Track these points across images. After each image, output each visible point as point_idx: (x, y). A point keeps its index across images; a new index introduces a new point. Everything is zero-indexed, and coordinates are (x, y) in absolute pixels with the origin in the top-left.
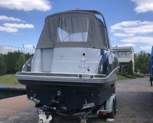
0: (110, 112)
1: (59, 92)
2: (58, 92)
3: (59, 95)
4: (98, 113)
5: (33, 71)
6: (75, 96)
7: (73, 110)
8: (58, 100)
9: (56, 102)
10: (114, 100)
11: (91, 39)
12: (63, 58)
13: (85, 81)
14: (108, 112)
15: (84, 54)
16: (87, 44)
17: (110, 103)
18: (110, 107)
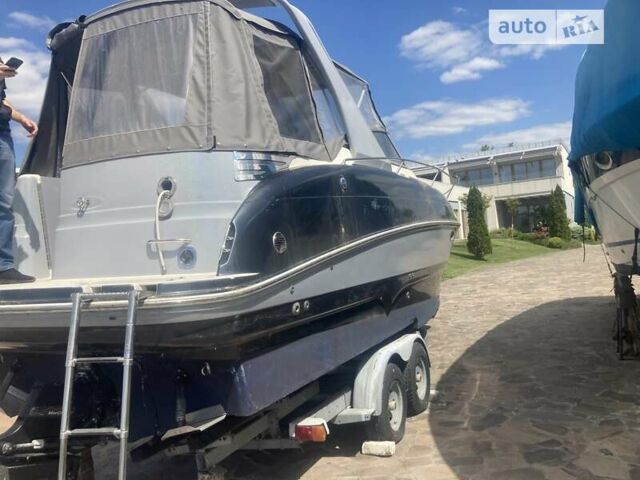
0: (366, 417)
3: (82, 374)
4: (292, 433)
10: (406, 357)
11: (202, 110)
12: (90, 211)
13: (112, 318)
14: (360, 416)
15: (167, 185)
16: (181, 136)
17: (372, 375)
18: (371, 395)
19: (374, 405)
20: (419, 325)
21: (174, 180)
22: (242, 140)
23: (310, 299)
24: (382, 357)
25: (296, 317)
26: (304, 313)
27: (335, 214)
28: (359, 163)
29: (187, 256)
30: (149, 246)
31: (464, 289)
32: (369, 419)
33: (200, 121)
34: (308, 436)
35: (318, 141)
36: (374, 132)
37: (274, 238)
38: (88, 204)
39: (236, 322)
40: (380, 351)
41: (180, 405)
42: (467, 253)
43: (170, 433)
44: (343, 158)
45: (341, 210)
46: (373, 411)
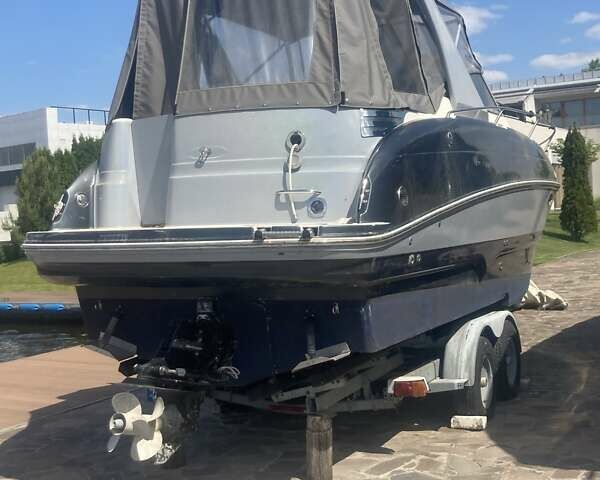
0: (459, 385)
1: (205, 306)
2: (199, 306)
3: (203, 317)
4: (390, 390)
5: (98, 226)
6: (268, 318)
7: (267, 379)
8: (197, 339)
9: (188, 346)
10: (498, 333)
11: (328, 67)
12: (210, 160)
13: (281, 254)
14: (453, 384)
15: (296, 139)
16: (308, 92)
17: (464, 345)
18: (463, 364)
19: (467, 374)
20: (511, 302)
21: (303, 135)
22: (367, 98)
23: (421, 253)
24: (474, 327)
25: (411, 268)
26: (417, 266)
27: (443, 172)
28: (463, 115)
29: (317, 206)
30: (278, 195)
31: (556, 279)
32: (462, 387)
33: (327, 78)
34: (408, 391)
35: (423, 92)
36: (471, 74)
37: (399, 192)
38: (209, 153)
39: (373, 264)
40: (472, 322)
41: (311, 340)
42: (560, 231)
43: (301, 365)
44: (445, 110)
45: (448, 166)
46: (465, 380)
